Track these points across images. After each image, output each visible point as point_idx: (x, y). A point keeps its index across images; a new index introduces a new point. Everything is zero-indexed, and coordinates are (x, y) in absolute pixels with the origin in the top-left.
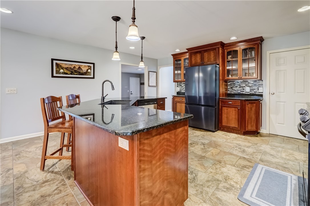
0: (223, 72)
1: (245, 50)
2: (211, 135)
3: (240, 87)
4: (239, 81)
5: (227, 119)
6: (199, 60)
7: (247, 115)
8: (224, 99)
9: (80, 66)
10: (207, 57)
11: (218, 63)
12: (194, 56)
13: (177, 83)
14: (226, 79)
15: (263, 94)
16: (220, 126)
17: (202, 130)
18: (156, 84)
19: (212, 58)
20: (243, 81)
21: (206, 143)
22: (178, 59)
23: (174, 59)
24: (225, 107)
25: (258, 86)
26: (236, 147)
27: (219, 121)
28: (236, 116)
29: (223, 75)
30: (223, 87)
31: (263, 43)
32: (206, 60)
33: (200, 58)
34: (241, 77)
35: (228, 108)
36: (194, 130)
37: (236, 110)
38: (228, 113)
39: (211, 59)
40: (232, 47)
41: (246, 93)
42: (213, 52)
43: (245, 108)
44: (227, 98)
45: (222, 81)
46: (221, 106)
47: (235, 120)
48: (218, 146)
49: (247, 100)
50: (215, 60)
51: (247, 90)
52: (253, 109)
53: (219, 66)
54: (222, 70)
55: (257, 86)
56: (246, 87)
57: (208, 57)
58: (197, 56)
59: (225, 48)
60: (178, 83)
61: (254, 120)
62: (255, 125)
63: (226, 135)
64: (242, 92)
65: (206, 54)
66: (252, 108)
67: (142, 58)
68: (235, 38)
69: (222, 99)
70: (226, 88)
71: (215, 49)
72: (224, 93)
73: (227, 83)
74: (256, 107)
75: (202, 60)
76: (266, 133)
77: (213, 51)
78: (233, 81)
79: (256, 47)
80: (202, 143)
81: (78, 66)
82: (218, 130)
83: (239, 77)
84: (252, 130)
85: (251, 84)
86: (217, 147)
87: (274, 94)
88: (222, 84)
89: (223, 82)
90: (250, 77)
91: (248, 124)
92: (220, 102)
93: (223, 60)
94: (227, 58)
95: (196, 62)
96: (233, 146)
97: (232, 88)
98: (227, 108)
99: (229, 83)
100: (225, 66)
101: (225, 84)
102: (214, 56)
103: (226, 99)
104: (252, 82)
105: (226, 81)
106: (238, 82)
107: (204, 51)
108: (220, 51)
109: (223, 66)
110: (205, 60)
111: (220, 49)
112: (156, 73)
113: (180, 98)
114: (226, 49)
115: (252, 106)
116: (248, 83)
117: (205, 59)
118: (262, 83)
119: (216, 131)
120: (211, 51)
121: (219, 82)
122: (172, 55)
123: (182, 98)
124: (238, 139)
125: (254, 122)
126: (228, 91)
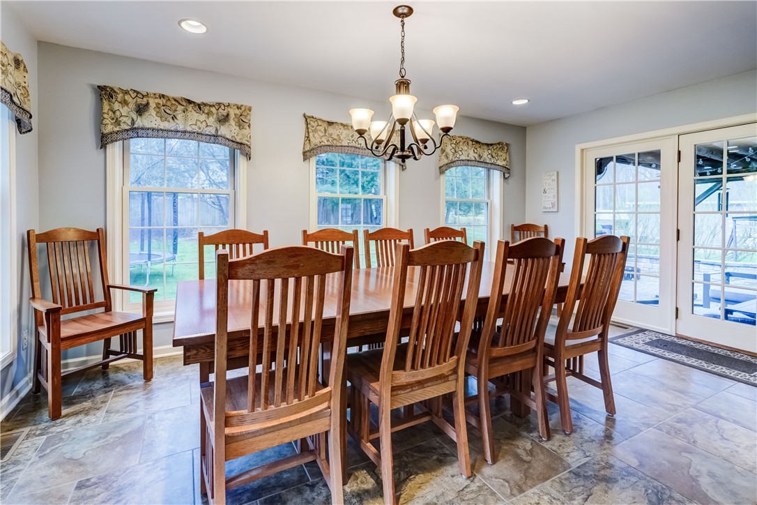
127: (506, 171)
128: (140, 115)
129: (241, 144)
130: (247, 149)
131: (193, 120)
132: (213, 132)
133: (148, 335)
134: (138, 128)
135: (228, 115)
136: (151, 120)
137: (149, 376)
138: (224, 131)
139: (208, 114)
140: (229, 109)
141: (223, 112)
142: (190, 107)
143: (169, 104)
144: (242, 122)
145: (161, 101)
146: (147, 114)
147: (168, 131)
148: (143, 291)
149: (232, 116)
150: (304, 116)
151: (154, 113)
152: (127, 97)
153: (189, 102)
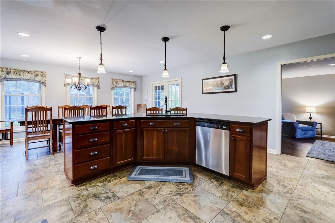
127: (135, 90)
128: (8, 75)
129: (43, 82)
130: (45, 84)
131: (26, 76)
132: (33, 79)
133: (11, 135)
134: (7, 78)
135: (38, 74)
136: (12, 76)
137: (12, 144)
138: (37, 78)
139: (31, 74)
140: (38, 73)
141: (36, 74)
142: (25, 72)
143: (18, 71)
144: (42, 76)
145: (15, 71)
146: (10, 74)
147: (17, 79)
148: (10, 122)
149: (39, 74)
150: (65, 74)
151: (13, 74)
152: (3, 70)
153: (25, 71)
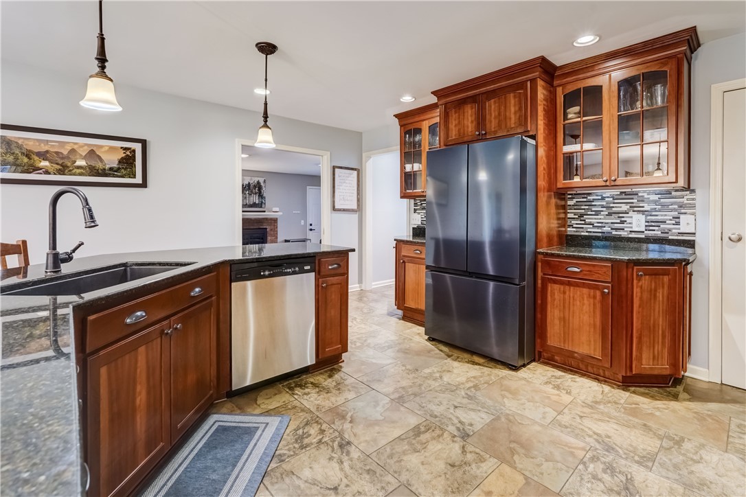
0: (548, 164)
1: (627, 85)
2: (506, 382)
3: (610, 214)
4: (608, 193)
5: (564, 326)
6: (470, 125)
7: (638, 318)
8: (552, 255)
9: (94, 149)
10: (497, 113)
11: (531, 133)
12: (455, 113)
13: (412, 201)
14: (559, 185)
15: (697, 239)
16: (538, 348)
17: (476, 359)
18: (358, 205)
19: (513, 116)
20: (621, 193)
21: (477, 427)
22: (412, 127)
23: (402, 128)
24: (555, 282)
25: (675, 210)
26: (594, 459)
27: (535, 331)
28: (594, 317)
29: (549, 174)
30: (549, 215)
31: (697, 56)
32: (492, 124)
33: (473, 118)
34: (613, 178)
35: (567, 287)
36: (449, 356)
37: (595, 297)
38: (567, 305)
39: (508, 120)
40: (581, 76)
41: (630, 236)
42: (515, 97)
43: (629, 292)
44: (564, 253)
45: (546, 194)
46: (543, 279)
47: (592, 330)
48: (522, 446)
49: (638, 263)
50: (523, 121)
51: (637, 224)
52: (662, 294)
53: (537, 143)
54: (548, 157)
55: (672, 210)
56: (631, 214)
57: (499, 114)
58: (466, 114)
59: (556, 83)
60: (415, 200)
61: (664, 337)
62: (666, 354)
63: (558, 387)
64: (616, 229)
65: (492, 106)
66: (656, 290)
67: (266, 117)
68: (591, 38)
69: (546, 255)
70: (562, 216)
71: (522, 85)
72: (555, 233)
73: (564, 199)
74: (669, 287)
75: (478, 124)
76: (707, 380)
77: (514, 91)
78: (584, 193)
79: (669, 69)
80: (458, 429)
81: (86, 147)
82: (534, 360)
83: (605, 179)
84: (656, 372)
85: (650, 202)
86: (516, 457)
87: (740, 239)
88: (548, 203)
89: (549, 197)
90: (646, 179)
91: (640, 350)
92: (540, 264)
93: (549, 121)
94: (565, 115)
95: (462, 131)
96: (581, 454)
97: (581, 216)
98: (562, 287)
99: (571, 199)
100: (555, 143)
101: (556, 203)
102: (517, 108)
103: (559, 256)
104: (656, 197)
105: (562, 194)
106: (603, 198)
107: (485, 96)
108: (541, 93)
109: (552, 144)
110: (488, 126)
111: (540, 83)
112: (356, 172)
113: (416, 247)
114: (559, 86)
115: (655, 283)
116: (641, 199)
117: (491, 122)
118: (693, 199)
119: (524, 366)
120: (509, 92)
121: (534, 198)
122: (396, 116)
123: (420, 248)
124: (601, 407)
125: (663, 343)
126: (569, 226)
